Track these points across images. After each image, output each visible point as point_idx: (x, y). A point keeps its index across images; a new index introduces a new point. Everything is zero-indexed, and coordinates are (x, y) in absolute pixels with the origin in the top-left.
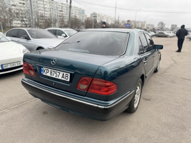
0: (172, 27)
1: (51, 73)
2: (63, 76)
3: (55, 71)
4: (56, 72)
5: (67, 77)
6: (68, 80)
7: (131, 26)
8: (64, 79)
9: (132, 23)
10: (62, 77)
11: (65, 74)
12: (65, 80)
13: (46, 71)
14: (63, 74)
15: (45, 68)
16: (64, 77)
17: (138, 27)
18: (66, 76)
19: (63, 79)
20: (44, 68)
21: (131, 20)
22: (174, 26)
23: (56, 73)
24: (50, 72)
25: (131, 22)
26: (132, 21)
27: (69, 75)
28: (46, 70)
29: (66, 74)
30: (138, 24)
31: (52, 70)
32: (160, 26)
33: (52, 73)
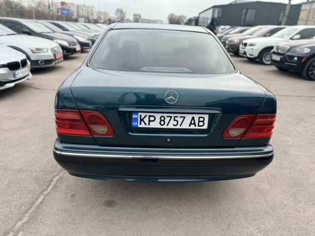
0: (135, 17)
1: (161, 120)
2: (193, 122)
3: (173, 115)
4: (175, 117)
5: (203, 121)
6: (205, 127)
7: (70, 13)
8: (195, 126)
9: (69, 7)
10: (191, 124)
11: (196, 117)
12: (197, 127)
13: (146, 120)
14: (193, 118)
15: (143, 115)
16: (194, 124)
17: (82, 15)
18: (199, 121)
19: (192, 127)
20: (140, 114)
21: (66, 2)
22: (138, 17)
23: (176, 119)
24: (158, 120)
25: (68, 5)
26: (70, 3)
27: (206, 117)
28: (147, 117)
29: (199, 118)
30: (81, 10)
31: (165, 115)
32: (119, 15)
33: (164, 121)
